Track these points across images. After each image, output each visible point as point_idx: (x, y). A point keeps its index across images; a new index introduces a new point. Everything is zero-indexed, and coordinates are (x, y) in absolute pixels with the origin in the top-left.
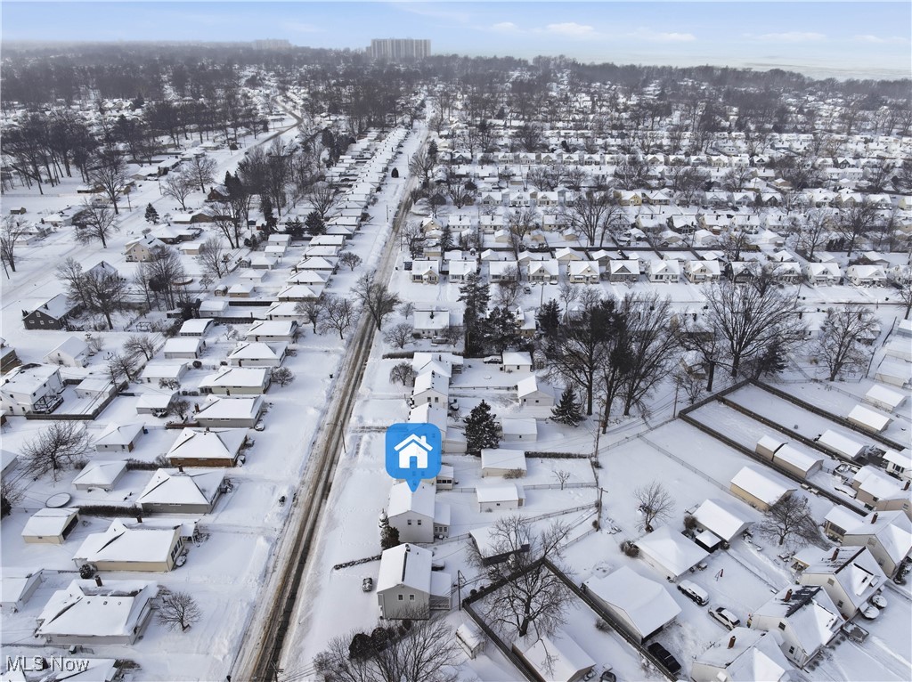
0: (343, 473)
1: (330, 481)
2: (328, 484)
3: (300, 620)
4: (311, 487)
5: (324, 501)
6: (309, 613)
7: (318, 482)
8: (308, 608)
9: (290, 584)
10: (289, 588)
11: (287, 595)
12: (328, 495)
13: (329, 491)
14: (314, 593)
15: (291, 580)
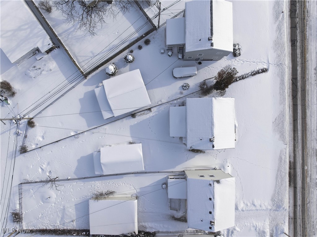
0: (282, 201)
1: (292, 188)
2: (292, 185)
3: (283, 16)
4: (308, 179)
5: (292, 160)
6: (278, 23)
7: (303, 188)
8: (279, 29)
9: (299, 56)
10: (299, 51)
11: (298, 44)
12: (290, 168)
13: (290, 174)
14: (278, 44)
15: (299, 60)
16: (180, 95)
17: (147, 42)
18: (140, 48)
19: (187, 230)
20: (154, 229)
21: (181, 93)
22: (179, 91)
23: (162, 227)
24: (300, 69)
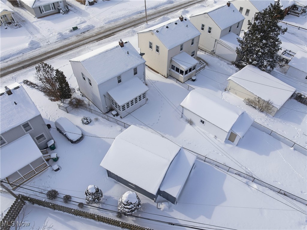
16: (101, 120)
17: (53, 194)
18: (67, 199)
19: (204, 54)
20: (230, 67)
21: (97, 120)
22: (96, 123)
23: (222, 65)
24: (12, 68)
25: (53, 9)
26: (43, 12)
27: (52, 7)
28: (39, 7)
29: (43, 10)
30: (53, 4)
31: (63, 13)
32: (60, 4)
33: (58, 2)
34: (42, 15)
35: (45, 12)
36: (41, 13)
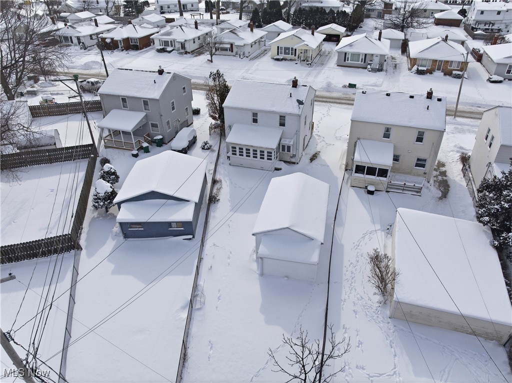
25: (362, 62)
26: (348, 60)
27: (362, 59)
28: (346, 54)
29: (348, 58)
30: (366, 55)
31: (370, 70)
32: (375, 58)
33: (372, 55)
34: (344, 63)
35: (349, 61)
36: (345, 61)
